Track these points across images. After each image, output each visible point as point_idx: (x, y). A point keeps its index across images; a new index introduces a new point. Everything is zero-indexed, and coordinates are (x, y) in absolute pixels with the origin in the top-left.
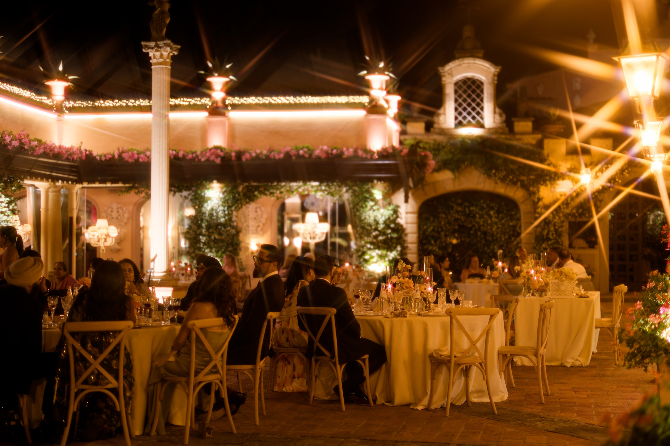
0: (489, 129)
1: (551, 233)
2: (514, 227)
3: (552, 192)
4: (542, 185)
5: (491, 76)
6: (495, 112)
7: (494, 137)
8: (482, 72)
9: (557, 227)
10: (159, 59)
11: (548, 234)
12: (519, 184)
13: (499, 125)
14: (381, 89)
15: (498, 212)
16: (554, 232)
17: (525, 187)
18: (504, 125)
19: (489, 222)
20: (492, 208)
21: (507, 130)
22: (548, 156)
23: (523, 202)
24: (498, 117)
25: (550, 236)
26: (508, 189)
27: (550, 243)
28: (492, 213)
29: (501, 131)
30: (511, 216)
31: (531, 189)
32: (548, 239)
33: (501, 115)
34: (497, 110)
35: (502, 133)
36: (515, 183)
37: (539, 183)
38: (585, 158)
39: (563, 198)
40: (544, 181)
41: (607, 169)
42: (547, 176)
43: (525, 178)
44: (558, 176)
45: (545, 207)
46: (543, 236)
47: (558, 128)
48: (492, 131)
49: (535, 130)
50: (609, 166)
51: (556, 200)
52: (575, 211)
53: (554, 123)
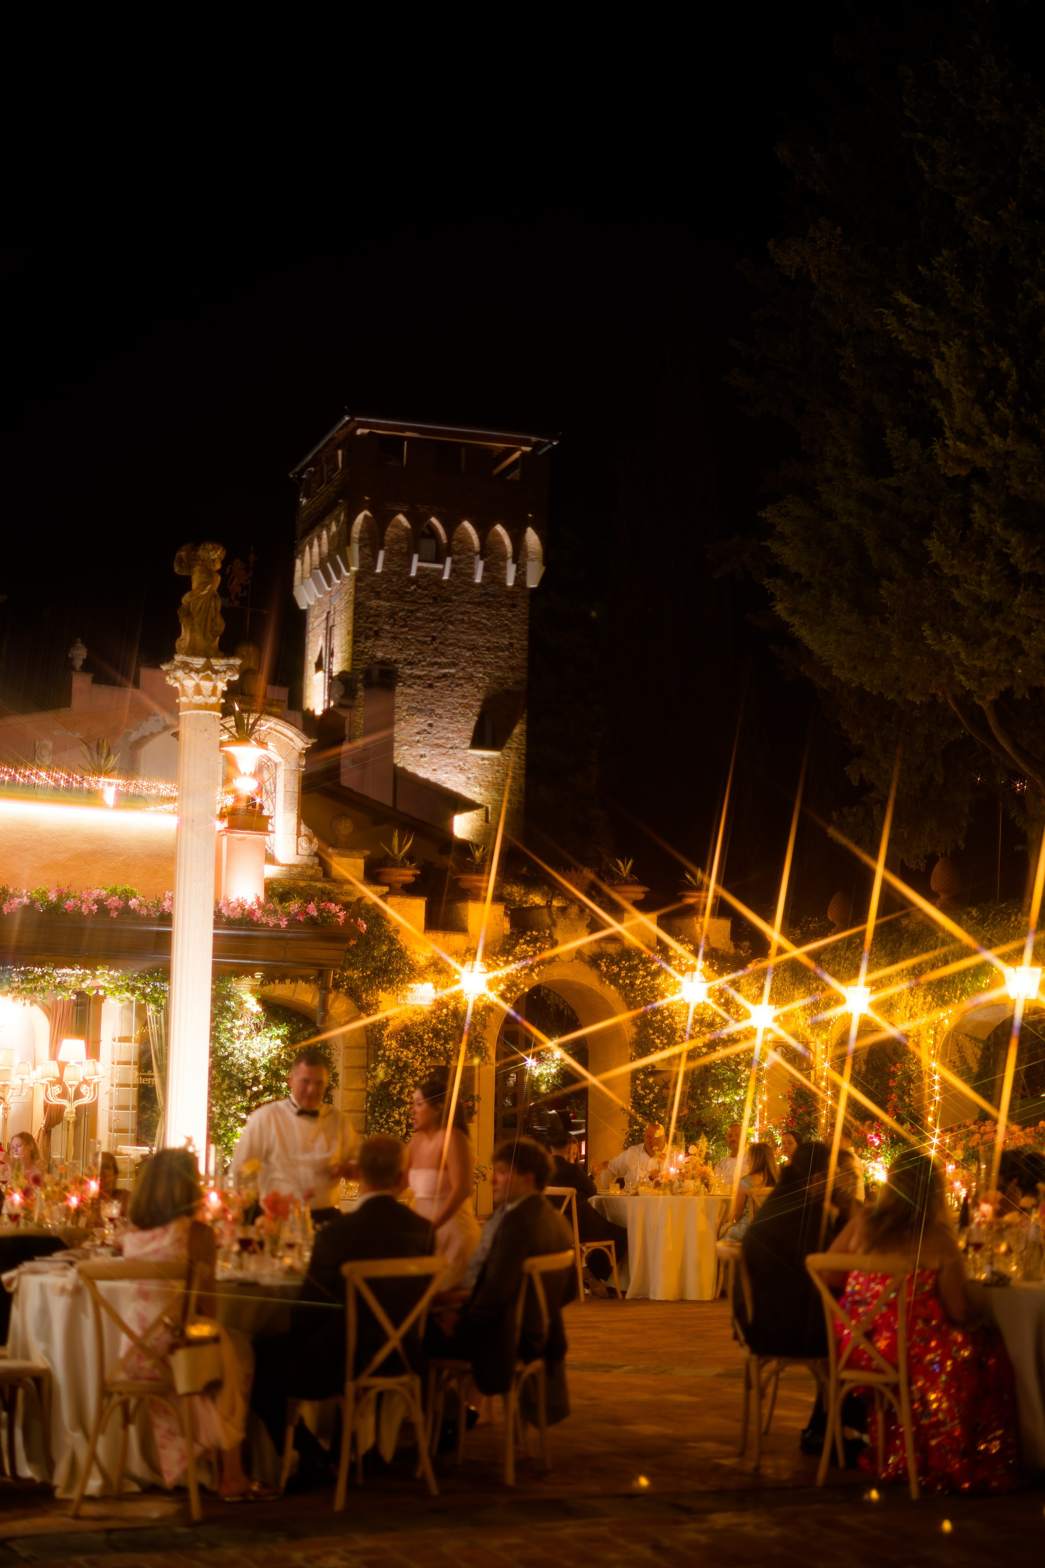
0: (290, 868)
3: (401, 1005)
5: (294, 757)
6: (299, 835)
7: (302, 884)
8: (278, 745)
10: (210, 696)
12: (346, 986)
13: (307, 860)
14: (253, 775)
17: (354, 993)
18: (316, 860)
21: (319, 871)
22: (397, 932)
24: (304, 844)
29: (311, 872)
31: (366, 997)
32: (401, 1103)
33: (309, 840)
34: (304, 828)
35: (314, 878)
37: (380, 986)
38: (457, 940)
39: (418, 1018)
40: (391, 982)
41: (507, 963)
42: (398, 971)
43: (356, 975)
44: (413, 973)
45: (391, 1036)
46: (389, 1096)
47: (407, 874)
48: (295, 871)
49: (372, 876)
50: (510, 957)
51: (408, 1023)
52: (450, 1045)
53: (402, 865)
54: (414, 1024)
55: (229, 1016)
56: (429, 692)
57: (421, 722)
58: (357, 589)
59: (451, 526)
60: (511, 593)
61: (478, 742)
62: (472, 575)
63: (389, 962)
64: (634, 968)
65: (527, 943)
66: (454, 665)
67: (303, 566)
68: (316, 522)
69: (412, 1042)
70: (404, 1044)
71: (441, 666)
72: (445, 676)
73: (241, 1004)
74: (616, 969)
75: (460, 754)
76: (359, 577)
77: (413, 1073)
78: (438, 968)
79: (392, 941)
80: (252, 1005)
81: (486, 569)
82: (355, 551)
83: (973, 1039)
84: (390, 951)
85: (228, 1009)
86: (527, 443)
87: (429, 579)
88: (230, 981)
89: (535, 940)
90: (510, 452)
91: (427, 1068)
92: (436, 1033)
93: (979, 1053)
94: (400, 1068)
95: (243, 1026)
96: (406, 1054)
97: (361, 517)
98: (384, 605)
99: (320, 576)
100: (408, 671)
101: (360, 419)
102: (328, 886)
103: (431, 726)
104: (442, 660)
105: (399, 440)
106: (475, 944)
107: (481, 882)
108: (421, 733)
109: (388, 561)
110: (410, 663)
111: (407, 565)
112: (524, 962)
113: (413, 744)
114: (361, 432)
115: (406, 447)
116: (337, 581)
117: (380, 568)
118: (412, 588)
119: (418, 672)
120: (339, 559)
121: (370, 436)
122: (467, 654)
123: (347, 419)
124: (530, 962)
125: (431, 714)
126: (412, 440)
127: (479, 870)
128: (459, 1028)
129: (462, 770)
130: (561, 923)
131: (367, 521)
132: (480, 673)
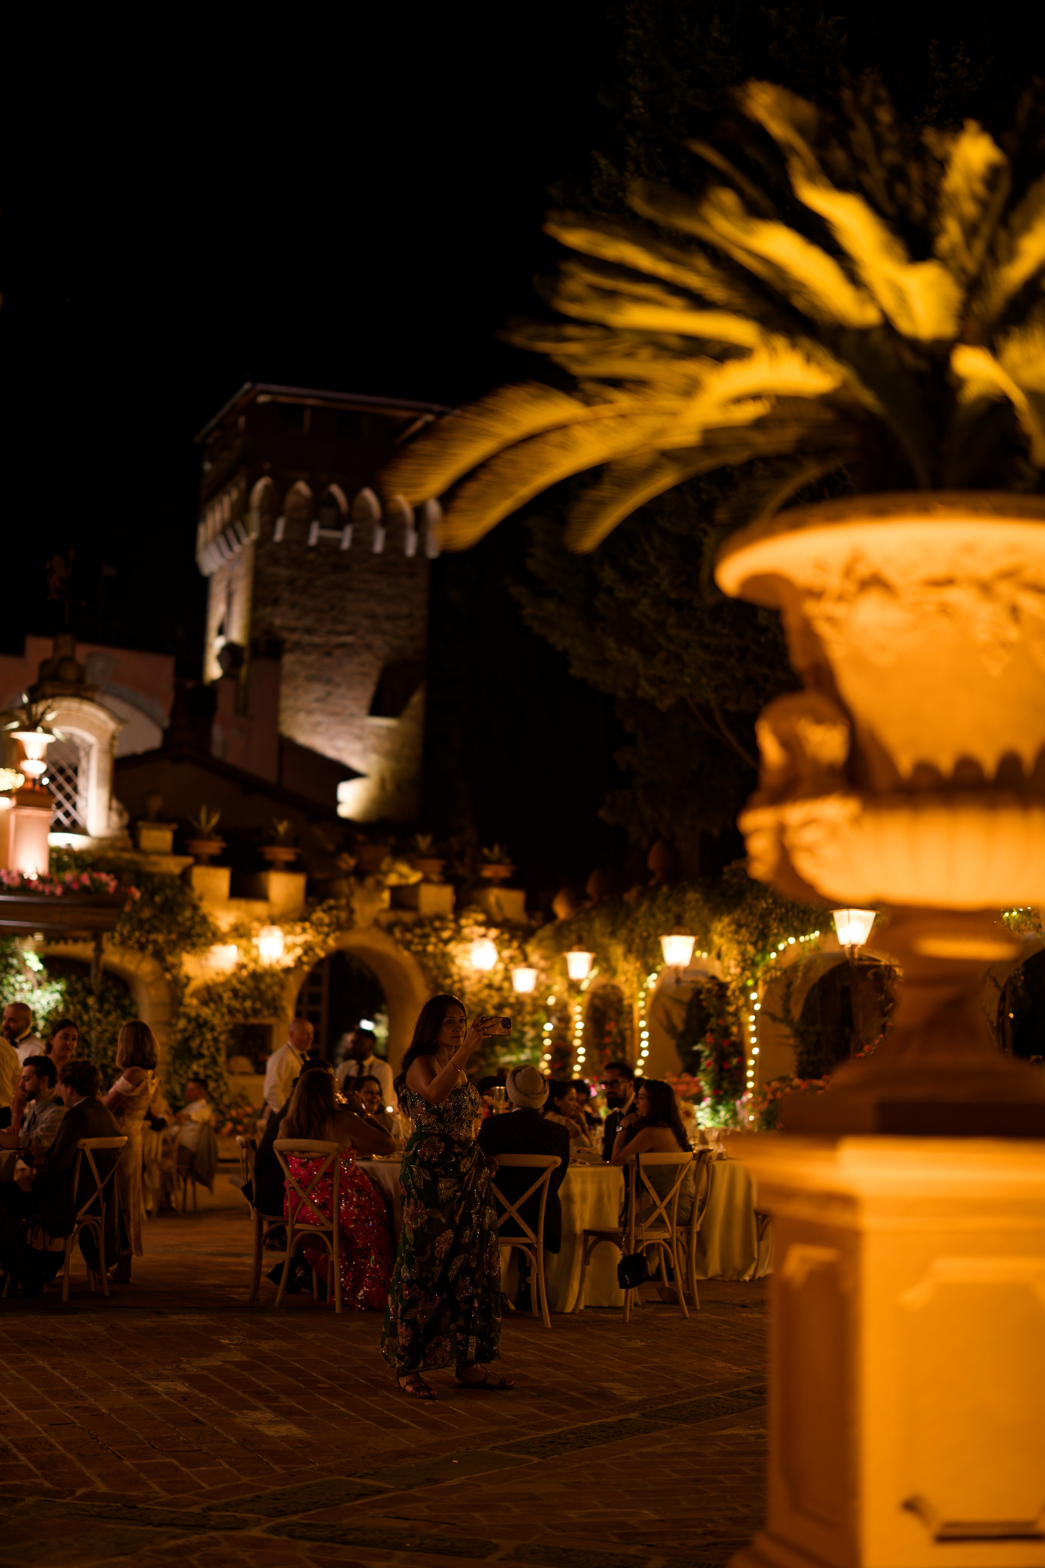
0: (101, 839)
1: (205, 1045)
3: (202, 967)
4: (188, 952)
5: (106, 738)
6: (110, 808)
7: (111, 854)
8: (91, 727)
9: (216, 1034)
11: (201, 1046)
12: (150, 948)
13: (116, 833)
15: (101, 1000)
16: (211, 1043)
17: (158, 955)
18: (126, 833)
19: (86, 1018)
20: (90, 992)
21: (129, 843)
22: (201, 899)
23: (152, 983)
24: (115, 818)
25: (205, 1052)
26: (127, 958)
27: (202, 1062)
28: (91, 1001)
29: (120, 844)
30: (122, 1008)
31: (170, 959)
32: (200, 1056)
33: (120, 814)
34: (115, 804)
35: (123, 849)
36: (142, 947)
37: (183, 949)
38: (259, 908)
39: (221, 979)
40: (194, 945)
41: (304, 930)
42: (200, 936)
43: (161, 938)
44: (218, 937)
45: (195, 994)
46: (189, 1049)
47: (214, 847)
48: (105, 843)
49: (179, 848)
50: (307, 925)
51: (210, 983)
52: (248, 1004)
53: (209, 838)
54: (216, 985)
55: (13, 972)
56: (327, 661)
57: (318, 690)
58: (257, 557)
59: (352, 493)
60: (411, 562)
61: (376, 710)
62: (371, 543)
63: (192, 927)
64: (426, 936)
65: (324, 911)
66: (350, 633)
67: (206, 530)
68: (219, 488)
69: (212, 1000)
70: (205, 1003)
71: (340, 634)
72: (343, 645)
73: (23, 962)
74: (408, 936)
75: (356, 722)
76: (258, 545)
77: (213, 1029)
78: (241, 933)
79: (195, 908)
80: (34, 962)
81: (388, 537)
82: (254, 518)
83: (677, 1001)
84: (192, 918)
85: (11, 966)
86: (429, 411)
87: (328, 547)
88: (13, 941)
89: (331, 908)
90: (412, 421)
91: (226, 1024)
92: (235, 993)
93: (683, 1014)
94: (201, 1025)
95: (26, 981)
96: (206, 1012)
97: (261, 485)
98: (283, 573)
99: (222, 541)
100: (306, 639)
101: (261, 386)
102: (136, 857)
103: (329, 694)
104: (341, 628)
105: (301, 408)
106: (276, 911)
107: (285, 854)
108: (318, 700)
109: (287, 529)
110: (309, 631)
111: (307, 533)
112: (320, 929)
113: (310, 712)
114: (262, 399)
115: (307, 414)
116: (237, 548)
117: (279, 536)
118: (312, 556)
119: (316, 639)
120: (239, 526)
121: (271, 403)
122: (366, 622)
123: (247, 386)
124: (326, 929)
125: (329, 681)
126: (313, 408)
127: (283, 843)
128: (257, 988)
129: (359, 738)
130: (359, 893)
131: (267, 488)
132: (378, 642)
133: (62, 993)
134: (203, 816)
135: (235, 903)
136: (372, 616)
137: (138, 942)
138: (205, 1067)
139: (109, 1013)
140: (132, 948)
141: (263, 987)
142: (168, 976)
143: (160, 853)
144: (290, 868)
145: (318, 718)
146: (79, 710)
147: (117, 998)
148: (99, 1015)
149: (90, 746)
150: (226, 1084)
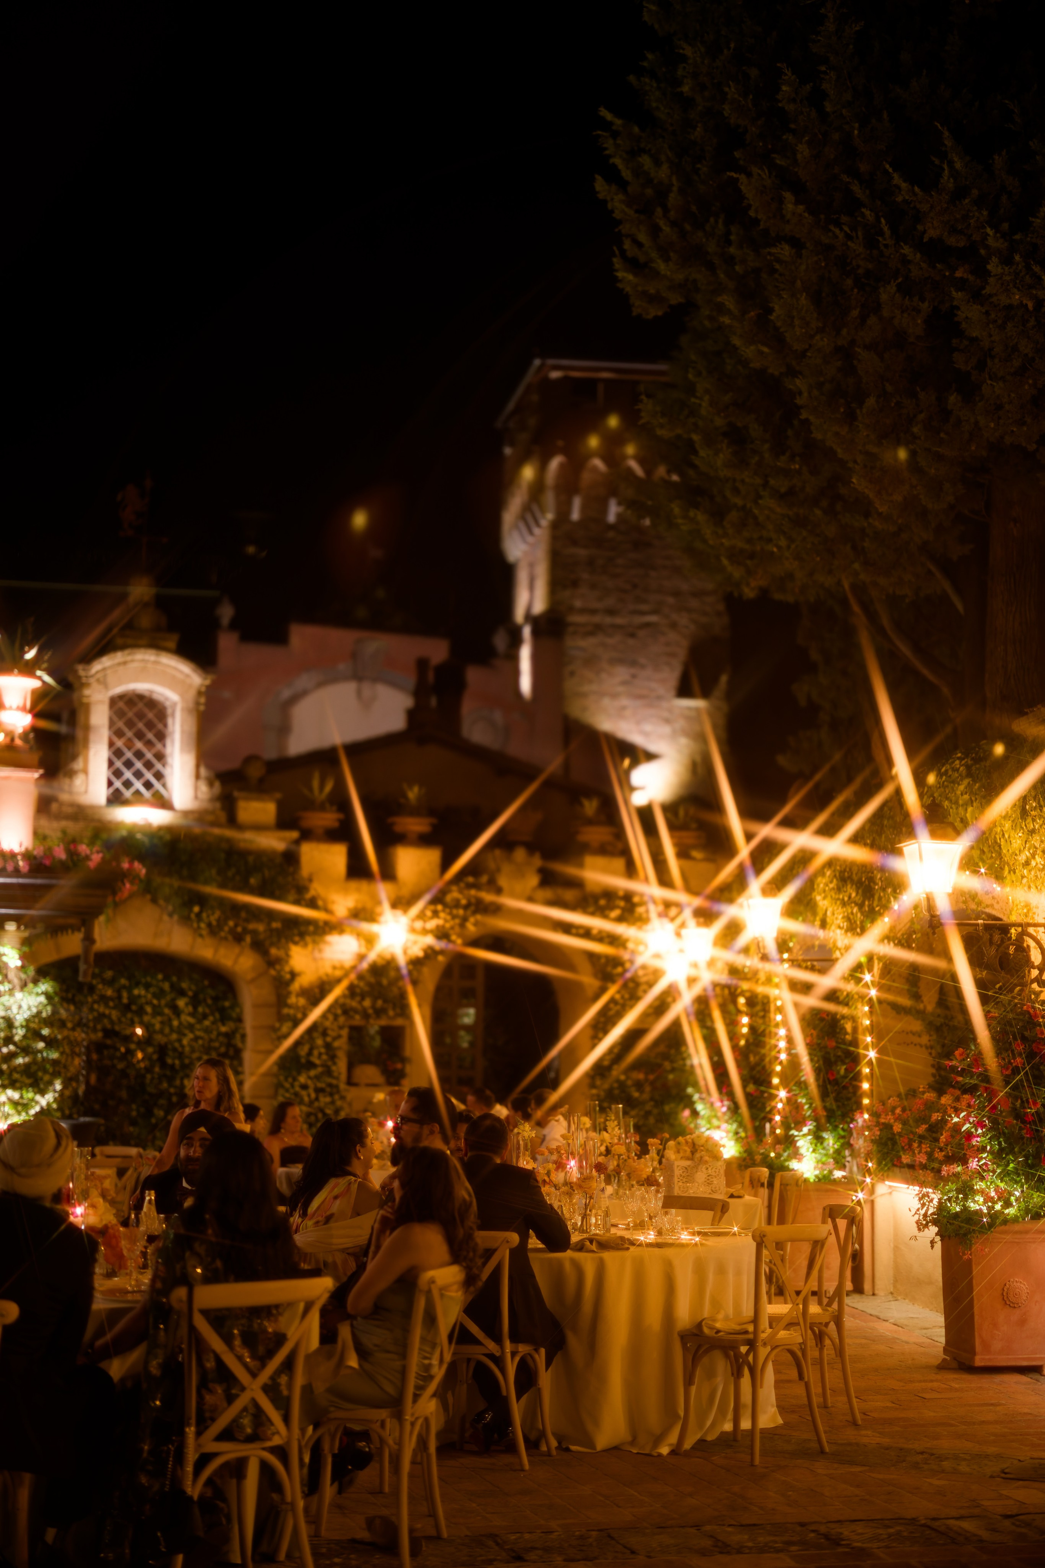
0: (186, 813)
1: (316, 1052)
2: (229, 1036)
3: (315, 960)
4: (296, 943)
5: (191, 694)
6: (198, 777)
7: (197, 830)
8: (173, 682)
9: (329, 1039)
11: (310, 1053)
12: (248, 939)
13: (206, 805)
14: (23, 709)
15: (195, 1002)
16: (323, 1050)
17: (259, 947)
18: (218, 805)
19: (175, 1023)
20: (182, 993)
21: (223, 817)
22: (310, 880)
23: (253, 980)
24: (204, 788)
25: (315, 1059)
26: (222, 951)
27: (313, 1073)
28: (181, 1003)
29: (210, 818)
30: (222, 1011)
31: (274, 951)
32: (311, 1065)
33: (211, 784)
34: (203, 771)
35: (214, 824)
36: (238, 939)
37: (290, 940)
38: (385, 889)
39: (339, 974)
40: (302, 935)
41: (437, 914)
42: (308, 923)
44: (333, 926)
45: (301, 991)
47: (328, 817)
48: (194, 817)
49: (284, 822)
50: (439, 907)
51: (325, 978)
52: (367, 1003)
53: (322, 808)
54: (333, 981)
56: (631, 642)
57: (622, 673)
58: (554, 538)
61: (684, 690)
65: (461, 890)
66: (654, 612)
71: (644, 613)
72: (647, 625)
75: (665, 704)
76: (555, 526)
77: (324, 1033)
78: (360, 918)
79: (301, 891)
80: (13, 958)
87: (629, 526)
89: (468, 887)
91: (342, 1028)
92: (352, 989)
95: (4, 981)
97: (555, 463)
98: (582, 552)
99: (522, 525)
100: (608, 620)
101: (551, 362)
102: (229, 833)
103: (634, 676)
104: (644, 607)
105: (594, 382)
106: (405, 892)
107: (416, 825)
108: (624, 683)
109: (584, 508)
110: (611, 612)
111: (604, 511)
112: (455, 911)
113: (614, 696)
114: (555, 375)
115: (601, 388)
116: (537, 531)
117: (575, 515)
118: (611, 534)
119: (619, 621)
120: (535, 508)
121: (565, 379)
122: (671, 600)
123: (537, 362)
124: (461, 912)
125: (633, 663)
126: (606, 381)
127: (415, 812)
128: (379, 984)
129: (667, 721)
130: (506, 868)
131: (562, 466)
132: (683, 620)
133: (46, 994)
134: (316, 783)
135: (353, 884)
136: (677, 594)
137: (232, 931)
138: (317, 1078)
139: (205, 1016)
140: (226, 939)
141: (385, 982)
142: (273, 972)
143: (259, 828)
144: (424, 841)
145: (625, 702)
146: (156, 663)
147: (216, 999)
148: (191, 1020)
149: (175, 704)
150: (343, 1098)
